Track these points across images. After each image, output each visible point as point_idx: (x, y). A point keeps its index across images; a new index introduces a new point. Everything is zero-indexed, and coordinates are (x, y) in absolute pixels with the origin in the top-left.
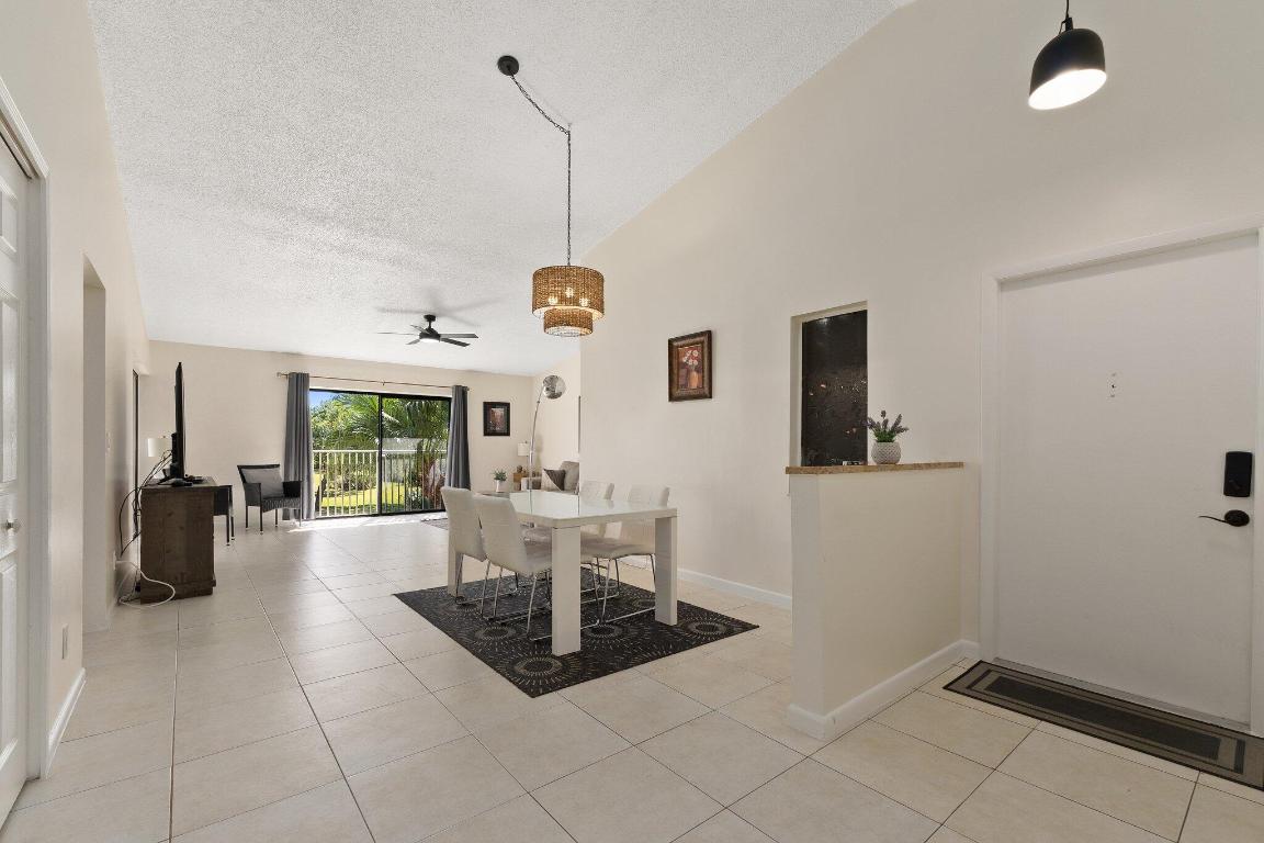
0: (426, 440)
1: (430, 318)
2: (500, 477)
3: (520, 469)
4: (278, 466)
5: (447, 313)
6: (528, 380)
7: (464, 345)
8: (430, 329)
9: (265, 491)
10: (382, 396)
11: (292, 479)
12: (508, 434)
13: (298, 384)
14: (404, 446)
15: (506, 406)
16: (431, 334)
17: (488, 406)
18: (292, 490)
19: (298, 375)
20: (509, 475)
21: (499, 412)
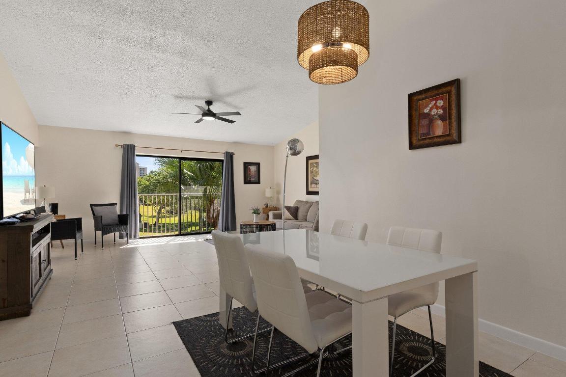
0: (209, 187)
1: (209, 103)
2: (256, 212)
3: (267, 206)
4: (116, 204)
5: (220, 99)
6: (271, 148)
7: (232, 122)
8: (209, 110)
9: (106, 221)
10: (181, 159)
11: (125, 213)
12: (259, 182)
13: (129, 151)
14: (197, 190)
15: (258, 165)
16: (209, 113)
17: (246, 165)
18: (123, 220)
19: (128, 145)
20: (261, 210)
21: (253, 169)
